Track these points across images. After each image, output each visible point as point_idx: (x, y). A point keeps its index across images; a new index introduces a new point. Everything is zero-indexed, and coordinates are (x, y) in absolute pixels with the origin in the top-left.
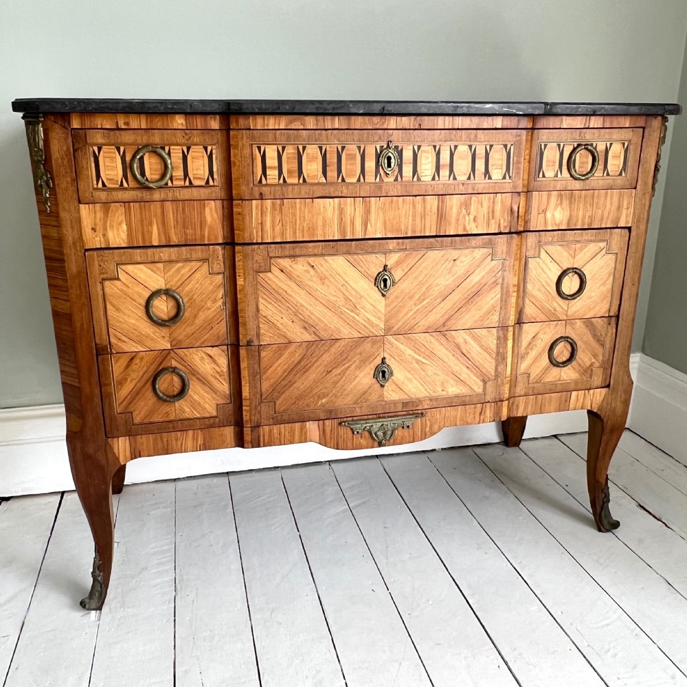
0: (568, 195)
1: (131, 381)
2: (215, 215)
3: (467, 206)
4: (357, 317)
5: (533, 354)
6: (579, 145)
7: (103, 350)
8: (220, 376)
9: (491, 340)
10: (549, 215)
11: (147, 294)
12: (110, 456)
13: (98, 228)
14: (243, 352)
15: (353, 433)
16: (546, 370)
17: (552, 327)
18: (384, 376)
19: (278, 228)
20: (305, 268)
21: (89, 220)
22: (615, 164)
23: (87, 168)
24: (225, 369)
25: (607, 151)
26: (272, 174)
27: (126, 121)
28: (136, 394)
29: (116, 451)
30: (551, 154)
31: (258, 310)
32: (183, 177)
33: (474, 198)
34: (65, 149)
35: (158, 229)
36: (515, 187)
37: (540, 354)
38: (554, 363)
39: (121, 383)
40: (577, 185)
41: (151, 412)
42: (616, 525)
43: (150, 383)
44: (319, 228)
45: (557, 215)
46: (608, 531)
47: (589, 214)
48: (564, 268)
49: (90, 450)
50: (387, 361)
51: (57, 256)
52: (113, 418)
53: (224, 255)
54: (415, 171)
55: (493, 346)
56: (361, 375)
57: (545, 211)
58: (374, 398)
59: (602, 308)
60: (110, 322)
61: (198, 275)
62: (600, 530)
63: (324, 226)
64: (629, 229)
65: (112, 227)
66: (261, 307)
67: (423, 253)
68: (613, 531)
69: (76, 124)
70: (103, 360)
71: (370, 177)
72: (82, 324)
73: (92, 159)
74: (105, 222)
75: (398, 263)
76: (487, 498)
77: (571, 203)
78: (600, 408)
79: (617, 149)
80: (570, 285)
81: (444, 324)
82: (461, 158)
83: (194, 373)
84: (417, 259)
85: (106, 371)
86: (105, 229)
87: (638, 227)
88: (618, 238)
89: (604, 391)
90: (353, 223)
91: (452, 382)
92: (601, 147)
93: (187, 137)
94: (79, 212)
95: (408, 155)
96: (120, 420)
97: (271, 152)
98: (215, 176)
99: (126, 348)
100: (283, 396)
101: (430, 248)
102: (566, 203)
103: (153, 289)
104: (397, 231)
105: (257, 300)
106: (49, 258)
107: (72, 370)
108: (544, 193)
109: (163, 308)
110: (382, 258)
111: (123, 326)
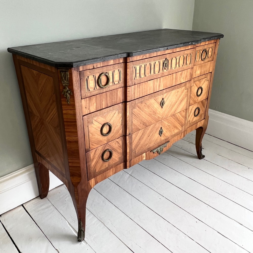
0: (201, 66)
1: (96, 158)
2: (121, 93)
3: (181, 74)
4: (155, 116)
6: (204, 50)
7: (87, 150)
8: (120, 147)
11: (101, 126)
12: (89, 186)
13: (87, 107)
14: (127, 137)
15: (154, 153)
16: (193, 118)
17: (195, 105)
18: (161, 133)
19: (138, 94)
20: (144, 105)
21: (85, 105)
22: (210, 54)
23: (84, 85)
26: (138, 75)
27: (97, 65)
28: (97, 162)
29: (91, 184)
30: (198, 54)
31: (132, 122)
32: (112, 82)
33: (183, 72)
34: (77, 80)
35: (105, 102)
36: (192, 66)
37: (192, 114)
38: (195, 116)
39: (93, 160)
40: (202, 62)
41: (102, 166)
42: (204, 156)
43: (101, 158)
44: (149, 91)
45: (198, 72)
46: (202, 159)
47: (204, 70)
48: (198, 87)
49: (83, 187)
50: (162, 128)
51: (74, 121)
52: (90, 173)
53: (122, 106)
54: (171, 67)
55: (184, 115)
56: (156, 134)
57: (196, 72)
58: (159, 141)
59: (205, 97)
60: (90, 140)
61: (115, 115)
62: (200, 159)
63: (150, 89)
64: (211, 72)
65: (91, 105)
67: (171, 92)
69: (81, 69)
70: (87, 154)
71: (161, 71)
72: (82, 144)
73: (86, 81)
74: (89, 104)
75: (166, 96)
77: (201, 68)
78: (203, 126)
79: (211, 50)
80: (199, 92)
81: (174, 113)
82: (181, 60)
83: (113, 149)
84: (170, 94)
85: (88, 157)
86: (89, 107)
87: (213, 72)
88: (209, 76)
89: (204, 120)
90: (156, 87)
91: (176, 129)
92: (208, 50)
93: (114, 67)
94: (81, 103)
95: (170, 61)
96: (92, 174)
97: (138, 68)
98: (121, 80)
99: (94, 147)
100: (138, 148)
101: (173, 90)
102: (200, 68)
103: (103, 124)
104: (166, 86)
105: (132, 119)
106: (67, 122)
107: (76, 161)
108: (196, 66)
109: (106, 130)
110: (162, 96)
111: (94, 140)
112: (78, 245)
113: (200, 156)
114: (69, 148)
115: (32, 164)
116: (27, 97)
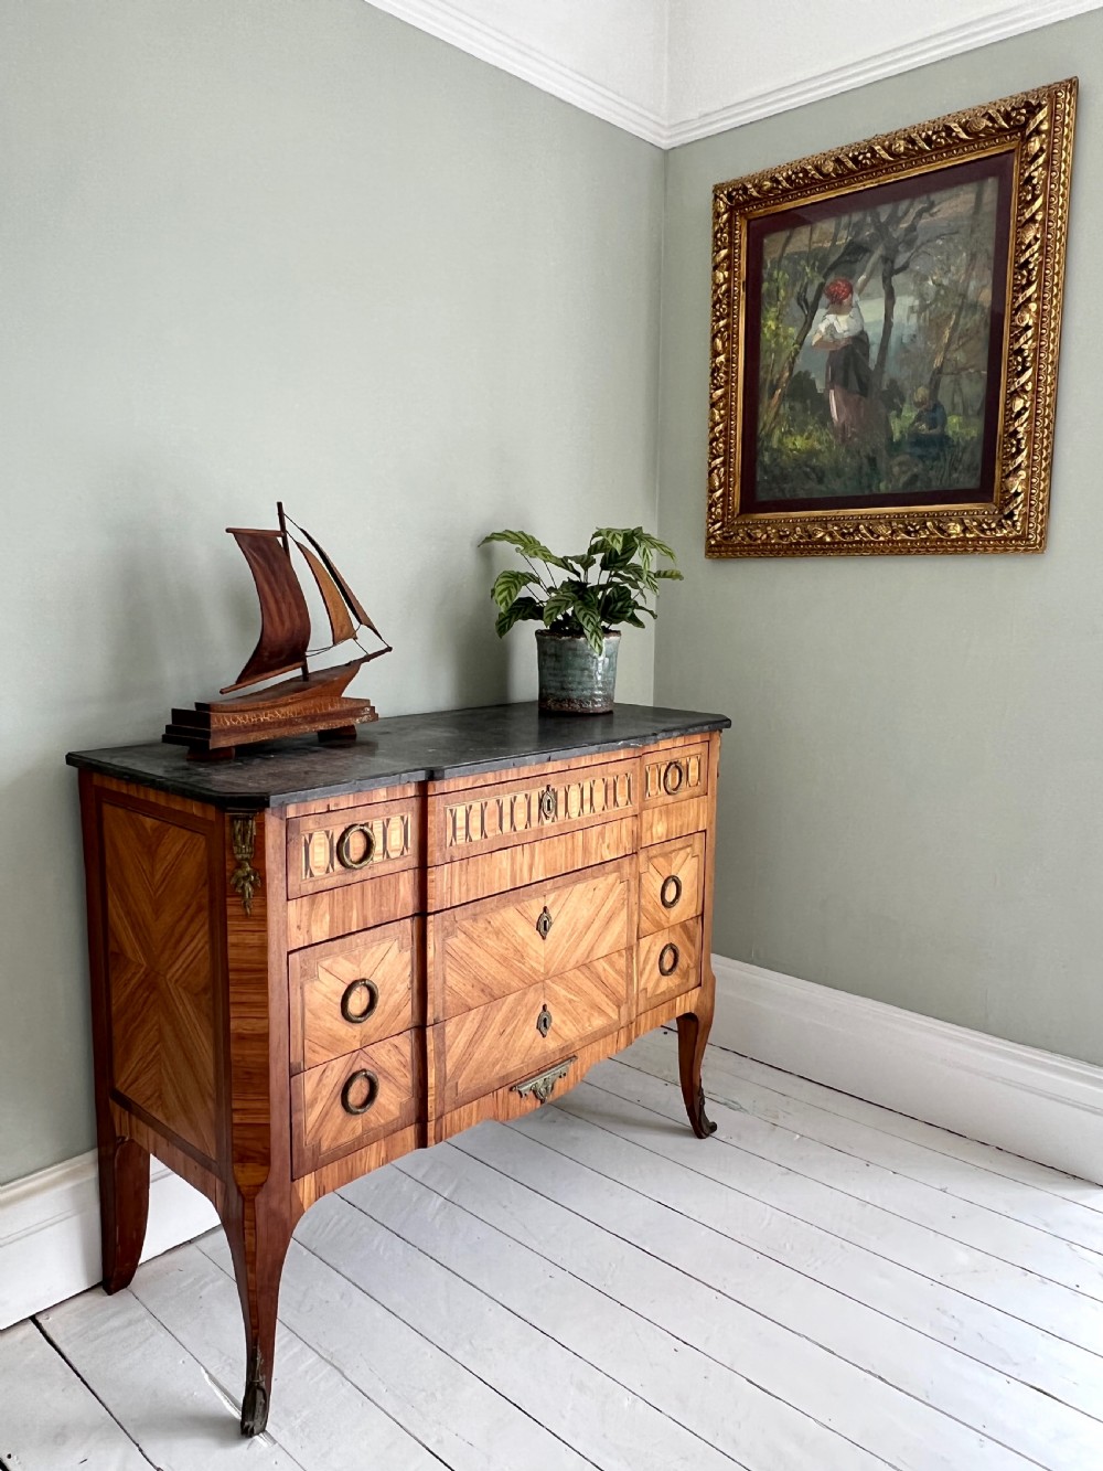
0: (667, 811)
1: (322, 1099)
2: (407, 885)
3: (602, 835)
4: (523, 966)
5: (648, 968)
6: (671, 764)
7: (296, 1069)
8: (404, 1066)
9: (621, 963)
10: (654, 830)
11: (344, 989)
12: (294, 1202)
13: (302, 926)
14: (429, 1032)
15: (521, 1096)
16: (658, 982)
17: (660, 937)
18: (545, 1025)
19: (464, 889)
20: (483, 926)
21: (295, 918)
22: (693, 774)
23: (298, 861)
24: (409, 1059)
25: (688, 766)
26: (461, 833)
27: (337, 801)
28: (325, 1115)
29: (301, 1196)
30: (653, 776)
31: (445, 982)
32: (381, 852)
33: (607, 826)
34: (278, 842)
35: (358, 912)
36: (634, 810)
37: (654, 965)
38: (663, 973)
39: (315, 1101)
40: (670, 799)
41: (340, 1132)
42: (713, 1127)
43: (339, 1098)
44: (496, 881)
45: (660, 830)
46: (708, 1135)
47: (680, 823)
48: (666, 878)
49: (274, 1203)
50: (548, 1009)
51: (261, 966)
52: (301, 1152)
53: (412, 928)
54: (566, 811)
55: (624, 969)
56: (528, 1028)
57: (651, 827)
58: (537, 1052)
59: (692, 911)
60: (306, 1033)
61: (389, 956)
62: (700, 1137)
63: (500, 878)
64: (705, 831)
65: (315, 921)
66: (448, 978)
67: (571, 888)
68: (713, 1134)
69: (291, 812)
70: (295, 1082)
71: (535, 824)
72: (279, 1045)
73: (303, 849)
74: (310, 917)
75: (554, 903)
76: (576, 1139)
77: (668, 817)
78: (697, 1009)
79: (693, 763)
80: (670, 893)
81: (588, 957)
82: (598, 791)
83: (382, 1071)
84: (567, 895)
85: (298, 1094)
86: (309, 926)
87: (710, 829)
88: (698, 841)
89: (699, 988)
90: (521, 870)
91: (596, 1014)
92: (684, 763)
93: (387, 810)
94: (286, 911)
95: (561, 795)
96: (308, 1153)
97: (461, 814)
98: (409, 845)
99: (318, 1059)
100: (465, 1073)
101: (575, 882)
102: (664, 818)
103: (349, 983)
104: (555, 870)
105: (444, 970)
106: (238, 970)
107: (258, 1105)
108: (650, 811)
109: (358, 1002)
110: (541, 900)
111: (320, 1033)
112: (243, 1449)
113: (701, 1127)
114: (237, 1058)
115: (92, 1148)
116: (110, 904)
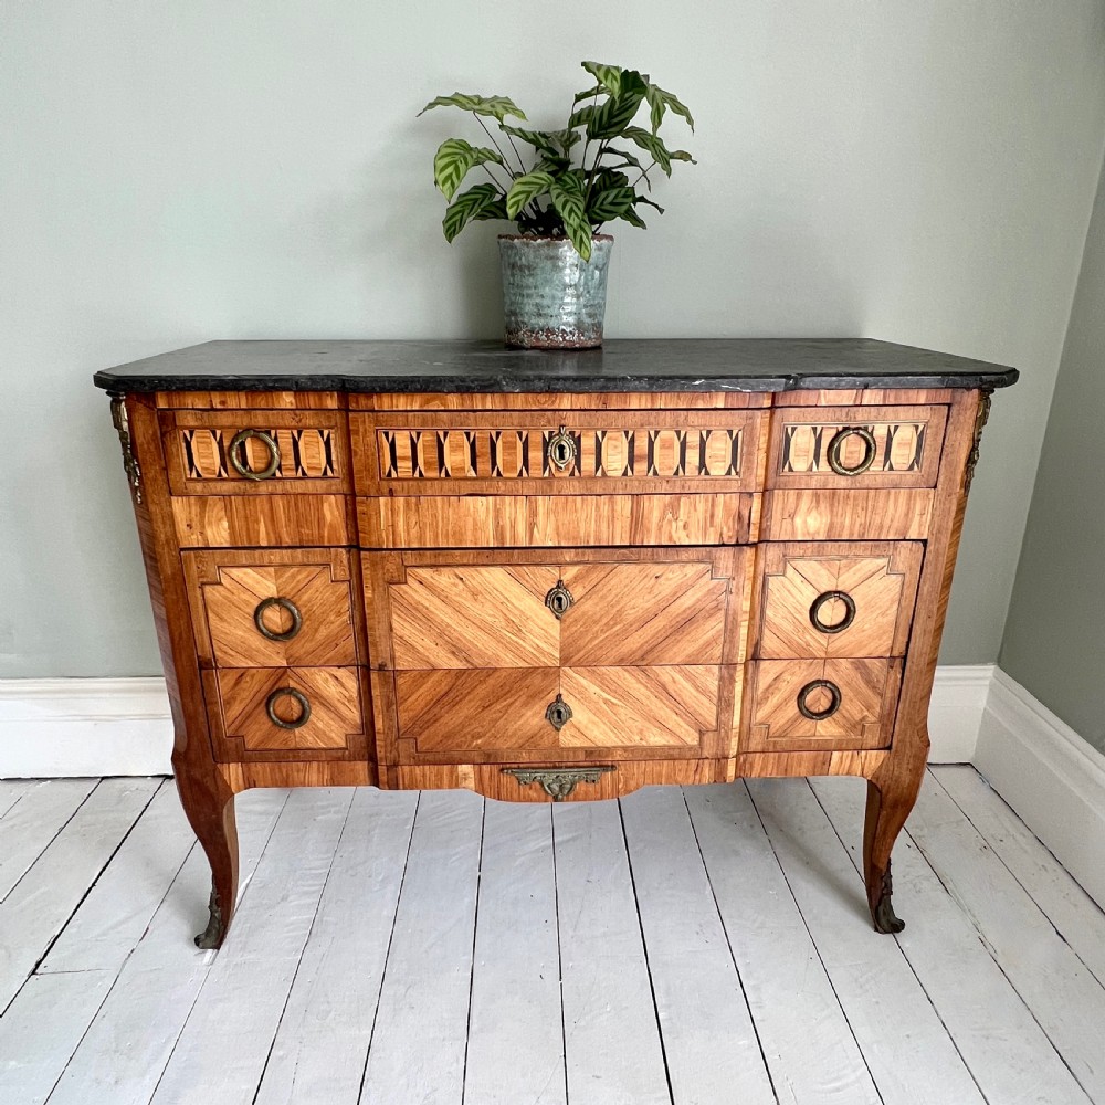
0: (831, 498)
1: (241, 702)
2: (336, 513)
3: (673, 508)
4: (521, 642)
5: (774, 700)
6: (845, 429)
7: (206, 663)
8: (350, 701)
9: (710, 678)
10: (798, 521)
11: (256, 603)
12: (220, 783)
13: (194, 525)
14: (374, 677)
15: (519, 783)
16: (792, 722)
17: (803, 666)
18: (559, 717)
19: (414, 531)
20: (452, 581)
21: (184, 517)
22: (902, 455)
23: (178, 456)
24: (355, 695)
25: (890, 439)
26: (405, 466)
27: (223, 399)
28: (248, 716)
29: (226, 778)
30: (802, 441)
31: (391, 629)
32: (294, 467)
33: (684, 499)
34: (151, 432)
35: (266, 526)
36: (744, 485)
37: (786, 701)
38: (806, 713)
39: (228, 703)
40: (842, 481)
41: (268, 737)
43: (263, 704)
44: (469, 533)
45: (811, 521)
46: (886, 932)
47: (861, 520)
48: (823, 591)
50: (566, 701)
52: (221, 742)
53: (349, 559)
54: (599, 464)
55: (714, 689)
56: (529, 713)
57: (792, 516)
59: (882, 646)
60: (213, 633)
61: (318, 583)
62: (876, 930)
63: (475, 529)
64: (925, 542)
65: (210, 523)
66: (395, 625)
67: (610, 567)
68: (896, 934)
69: (162, 404)
70: (207, 674)
71: (536, 471)
72: (181, 634)
73: (184, 445)
74: (202, 518)
75: (576, 579)
77: (832, 505)
79: (906, 434)
80: (831, 613)
81: (643, 658)
82: (665, 447)
83: (318, 697)
84: (603, 574)
85: (212, 688)
86: (203, 527)
87: (938, 540)
88: (906, 556)
89: (883, 754)
90: (513, 527)
91: (654, 729)
92: (880, 432)
93: (297, 419)
94: (171, 506)
95: (588, 443)
96: (231, 744)
97: (403, 442)
98: (335, 466)
99: (234, 663)
100: (427, 732)
101: (622, 561)
102: (824, 506)
103: (263, 598)
104: (575, 538)
105: (390, 617)
108: (793, 492)
109: (276, 620)
110: (555, 571)
111: (229, 638)
113: (884, 919)
